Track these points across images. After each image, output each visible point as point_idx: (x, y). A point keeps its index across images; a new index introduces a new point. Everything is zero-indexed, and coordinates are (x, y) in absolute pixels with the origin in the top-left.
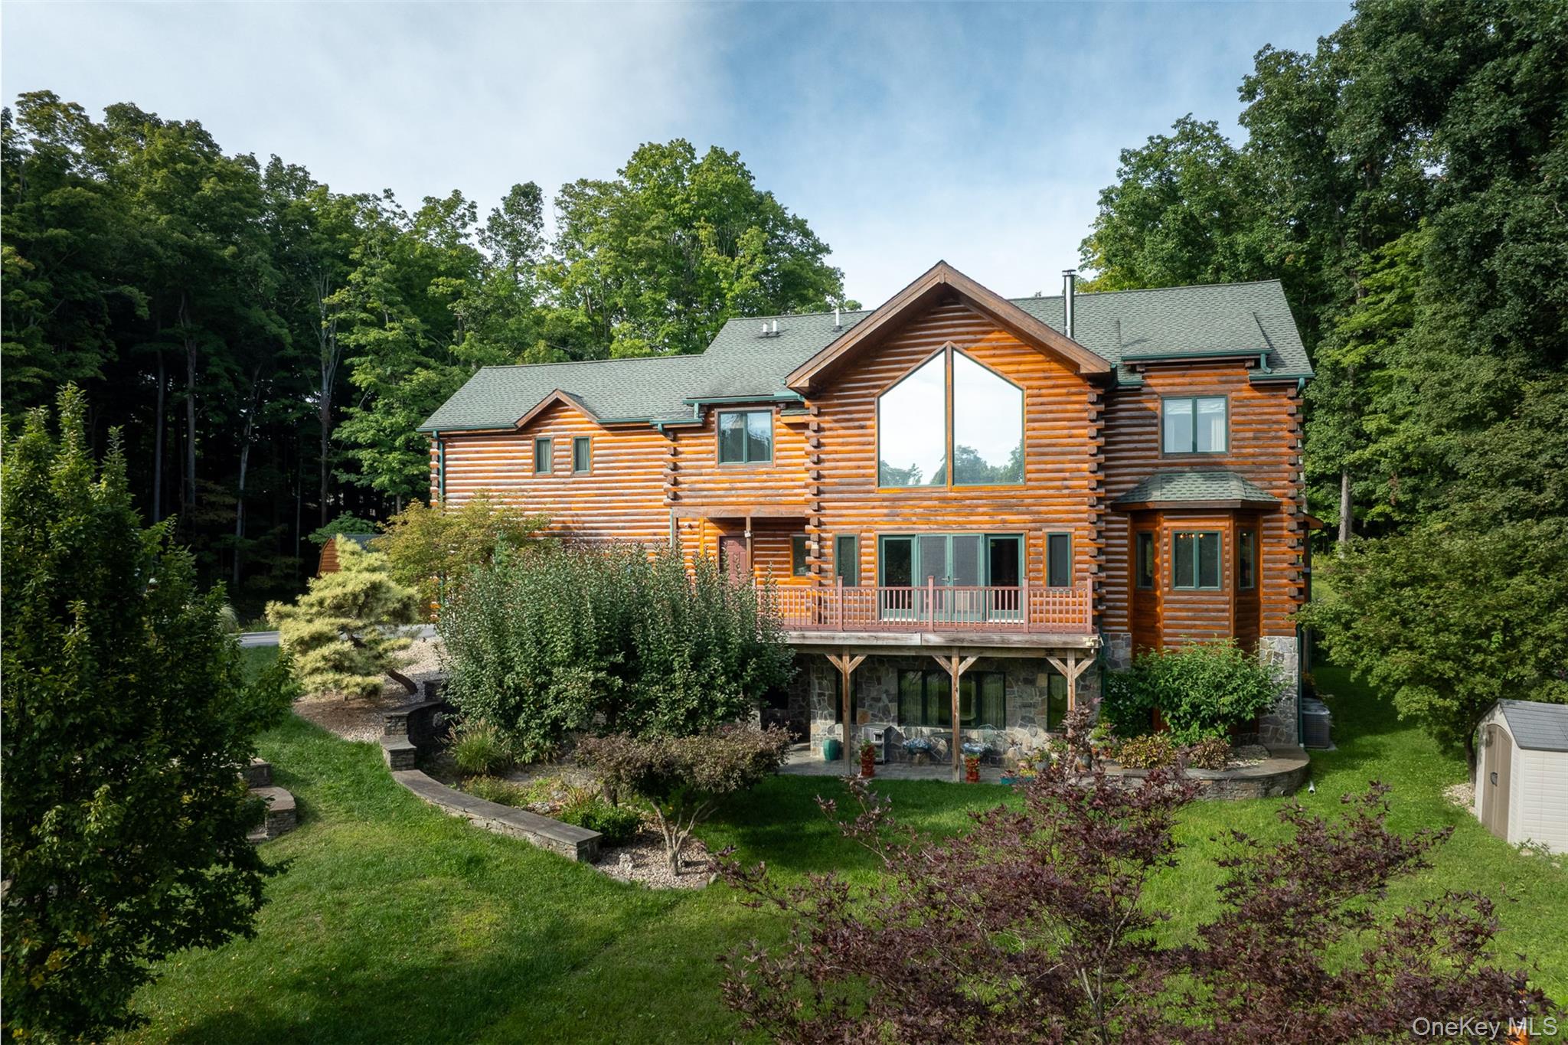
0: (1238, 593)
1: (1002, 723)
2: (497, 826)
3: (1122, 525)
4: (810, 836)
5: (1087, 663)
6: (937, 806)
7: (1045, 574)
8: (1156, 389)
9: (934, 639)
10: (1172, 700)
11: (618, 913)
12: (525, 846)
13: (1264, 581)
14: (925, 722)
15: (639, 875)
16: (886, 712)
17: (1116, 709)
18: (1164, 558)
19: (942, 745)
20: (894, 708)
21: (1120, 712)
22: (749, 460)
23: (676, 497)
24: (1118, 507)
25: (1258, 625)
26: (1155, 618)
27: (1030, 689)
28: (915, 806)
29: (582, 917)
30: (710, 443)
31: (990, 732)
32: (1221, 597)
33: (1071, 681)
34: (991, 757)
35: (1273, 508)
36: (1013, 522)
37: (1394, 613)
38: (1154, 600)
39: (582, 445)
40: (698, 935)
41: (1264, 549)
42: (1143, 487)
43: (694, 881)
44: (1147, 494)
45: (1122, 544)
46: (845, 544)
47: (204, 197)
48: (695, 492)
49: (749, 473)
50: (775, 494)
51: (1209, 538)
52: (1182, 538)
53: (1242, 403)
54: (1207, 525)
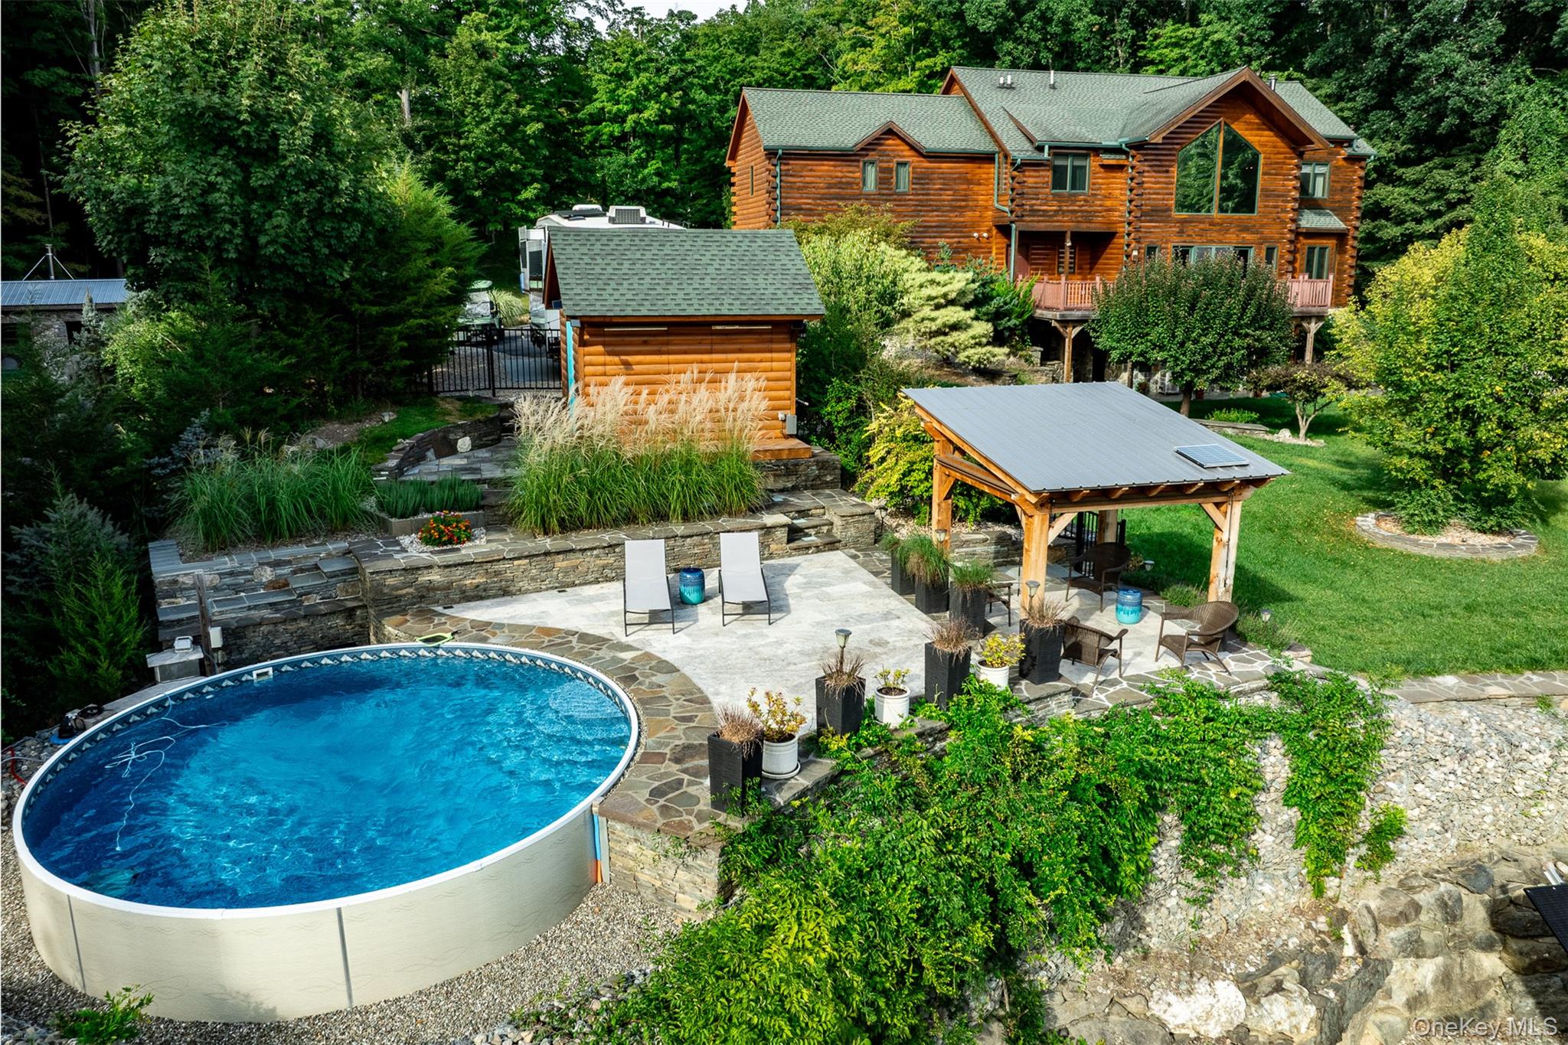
5: (1320, 325)
18: (1301, 262)
22: (1071, 189)
23: (1021, 215)
30: (1048, 175)
36: (1248, 239)
39: (902, 169)
46: (1152, 252)
48: (1033, 212)
49: (1072, 199)
50: (1088, 216)
51: (1323, 249)
52: (1311, 250)
53: (1338, 168)
54: (1324, 242)
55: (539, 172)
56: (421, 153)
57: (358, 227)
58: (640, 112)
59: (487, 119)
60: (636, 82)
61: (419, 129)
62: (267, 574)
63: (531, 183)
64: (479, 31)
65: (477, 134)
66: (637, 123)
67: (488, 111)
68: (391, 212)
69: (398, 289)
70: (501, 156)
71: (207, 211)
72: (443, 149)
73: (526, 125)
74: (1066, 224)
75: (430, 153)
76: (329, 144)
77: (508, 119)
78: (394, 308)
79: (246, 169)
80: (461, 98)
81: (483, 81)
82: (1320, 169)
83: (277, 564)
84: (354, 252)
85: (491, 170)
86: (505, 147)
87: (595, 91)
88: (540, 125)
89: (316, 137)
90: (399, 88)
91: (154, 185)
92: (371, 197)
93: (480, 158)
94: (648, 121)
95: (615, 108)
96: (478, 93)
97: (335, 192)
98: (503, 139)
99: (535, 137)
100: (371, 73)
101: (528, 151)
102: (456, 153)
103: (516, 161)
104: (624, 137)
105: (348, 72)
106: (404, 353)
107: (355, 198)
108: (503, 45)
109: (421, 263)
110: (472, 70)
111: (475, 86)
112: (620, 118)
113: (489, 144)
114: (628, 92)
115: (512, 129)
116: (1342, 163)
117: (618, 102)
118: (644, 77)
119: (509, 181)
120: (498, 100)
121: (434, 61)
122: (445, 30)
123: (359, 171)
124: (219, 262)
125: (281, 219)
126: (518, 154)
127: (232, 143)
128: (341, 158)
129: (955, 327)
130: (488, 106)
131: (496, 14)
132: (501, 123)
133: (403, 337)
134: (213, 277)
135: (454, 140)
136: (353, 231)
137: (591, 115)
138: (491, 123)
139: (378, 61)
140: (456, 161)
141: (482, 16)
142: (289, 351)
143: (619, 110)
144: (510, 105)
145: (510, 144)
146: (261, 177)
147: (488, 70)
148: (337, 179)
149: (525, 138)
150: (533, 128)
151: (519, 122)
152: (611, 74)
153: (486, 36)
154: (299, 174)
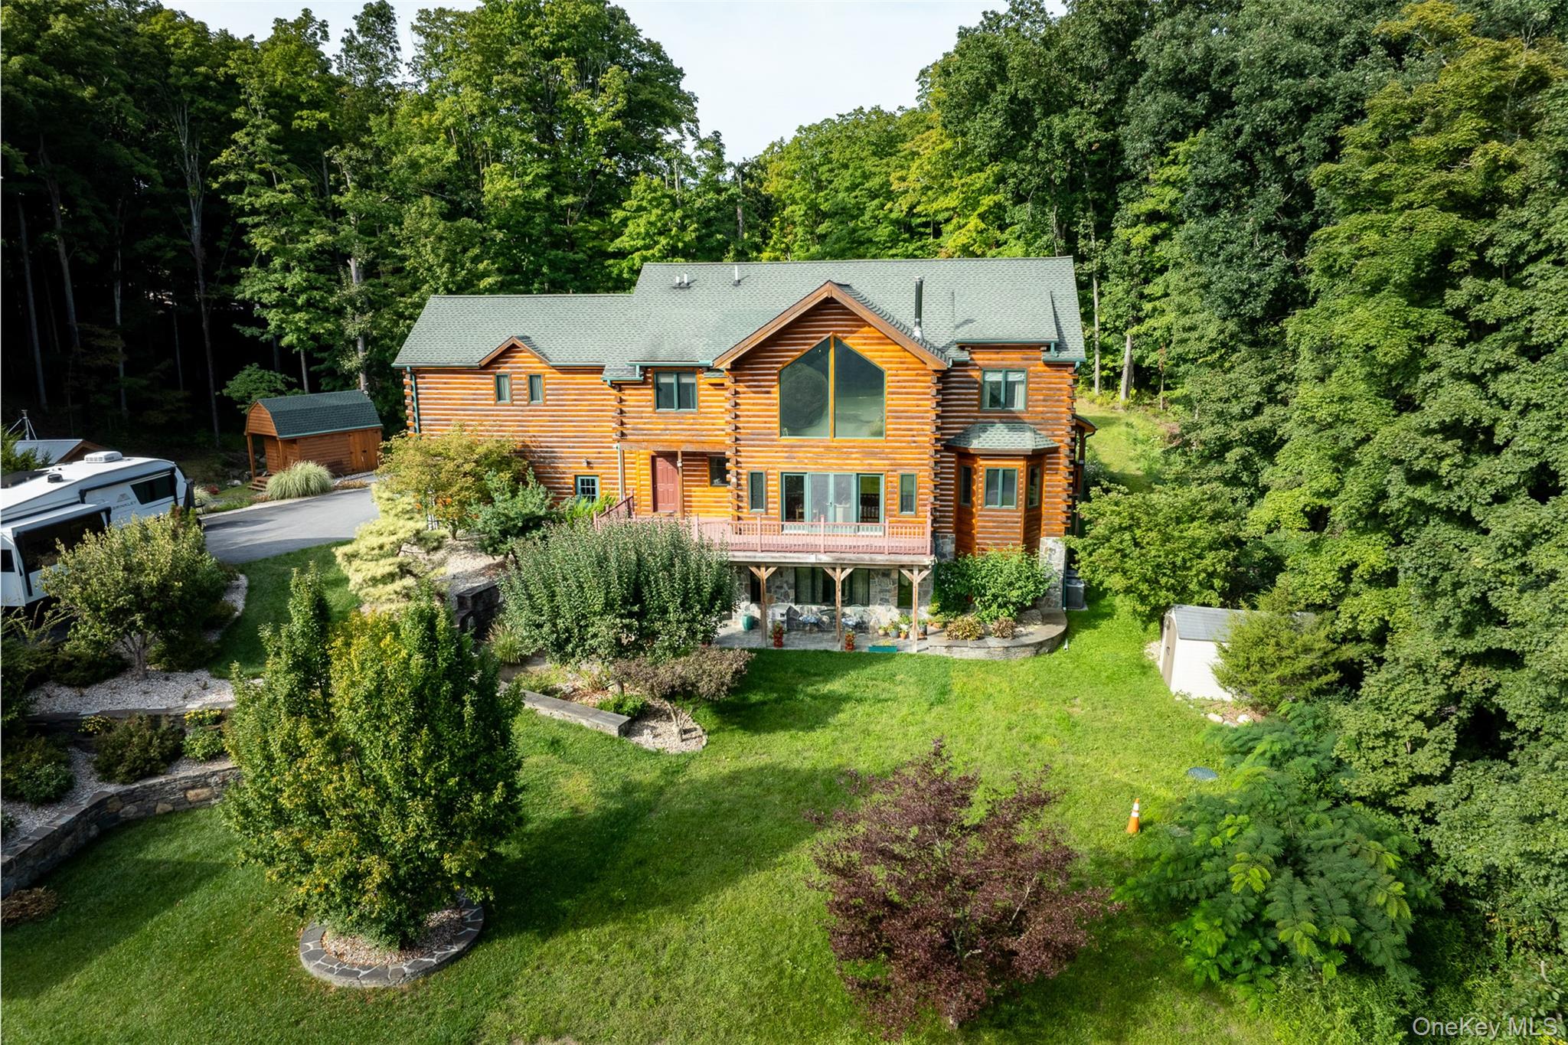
0: (1027, 510)
1: (867, 602)
2: (558, 715)
3: (951, 458)
4: (754, 705)
5: (926, 573)
6: (829, 675)
7: (898, 501)
8: (979, 362)
9: (825, 558)
10: (981, 591)
11: (658, 772)
12: (581, 728)
13: (1045, 500)
14: (814, 602)
15: (658, 744)
16: (786, 596)
17: (943, 590)
18: (979, 486)
19: (825, 618)
20: (792, 593)
21: (946, 593)
22: (679, 407)
23: (623, 434)
24: (948, 447)
25: (1039, 529)
26: (971, 527)
27: (886, 580)
28: (815, 675)
29: (637, 777)
30: (649, 394)
31: (859, 609)
32: (1014, 513)
33: (915, 585)
34: (861, 627)
35: (1056, 450)
36: (876, 465)
37: (1118, 551)
38: (971, 515)
39: (536, 381)
40: (709, 784)
41: (1046, 477)
42: (966, 435)
43: (692, 746)
44: (969, 442)
45: (951, 474)
46: (756, 479)
47: (55, 35)
48: (637, 431)
49: (682, 418)
50: (696, 436)
51: (1009, 472)
52: (991, 472)
53: (1037, 375)
73: (480, 279)
74: (674, 444)
82: (1013, 377)
115: (467, 284)
116: (1042, 368)
138: (441, 282)
150: (486, 282)
151: (475, 277)
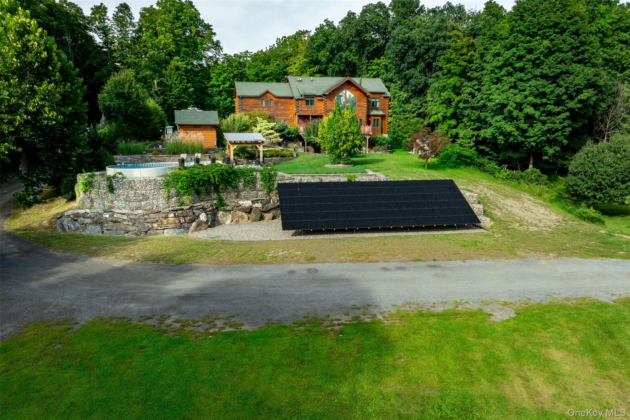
0: (381, 128)
13: (384, 126)
18: (372, 123)
22: (311, 105)
23: (298, 111)
25: (383, 132)
30: (305, 102)
35: (385, 116)
39: (271, 101)
41: (384, 121)
44: (370, 113)
48: (301, 110)
49: (311, 108)
50: (315, 111)
51: (378, 120)
52: (374, 120)
53: (382, 100)
54: (378, 118)
55: (193, 102)
56: (160, 97)
57: (143, 110)
58: (225, 84)
59: (178, 87)
60: (223, 76)
61: (159, 90)
62: (129, 158)
63: (190, 105)
64: (178, 62)
65: (175, 92)
66: (223, 88)
67: (178, 85)
68: (149, 108)
69: (149, 121)
70: (182, 97)
71: (120, 107)
72: (166, 96)
73: (189, 89)
74: (310, 114)
75: (162, 97)
76: (139, 97)
77: (184, 87)
78: (149, 124)
79: (126, 101)
80: (171, 82)
81: (177, 77)
82: (377, 100)
83: (131, 157)
84: (142, 115)
85: (179, 101)
86: (183, 95)
87: (212, 78)
88: (193, 89)
89: (137, 96)
90: (154, 79)
91: (112, 104)
92: (145, 105)
93: (176, 98)
94: (226, 87)
95: (217, 83)
96: (176, 80)
97: (139, 104)
98: (182, 93)
99: (191, 92)
100: (147, 75)
101: (189, 95)
102: (170, 96)
103: (186, 99)
104: (221, 91)
105: (141, 75)
106: (150, 131)
107: (143, 105)
108: (185, 66)
109: (154, 117)
110: (174, 74)
111: (175, 78)
112: (219, 86)
113: (178, 94)
114: (221, 79)
115: (186, 89)
116: (382, 98)
117: (218, 82)
118: (225, 75)
119: (184, 104)
120: (181, 82)
121: (164, 72)
122: (167, 63)
123: (143, 101)
124: (122, 115)
125: (131, 109)
126: (186, 97)
127: (124, 97)
128: (140, 99)
129: (270, 134)
130: (178, 84)
131: (183, 57)
132: (182, 88)
133: (150, 128)
134: (120, 117)
135: (169, 93)
136: (142, 111)
137: (211, 85)
138: (179, 89)
139: (149, 72)
140: (170, 98)
141: (178, 58)
142: (132, 130)
143: (218, 84)
144: (185, 83)
145: (185, 94)
146: (128, 102)
147: (179, 74)
148: (140, 103)
149: (189, 93)
150: (192, 89)
151: (187, 88)
152: (216, 74)
153: (180, 63)
154: (134, 102)
